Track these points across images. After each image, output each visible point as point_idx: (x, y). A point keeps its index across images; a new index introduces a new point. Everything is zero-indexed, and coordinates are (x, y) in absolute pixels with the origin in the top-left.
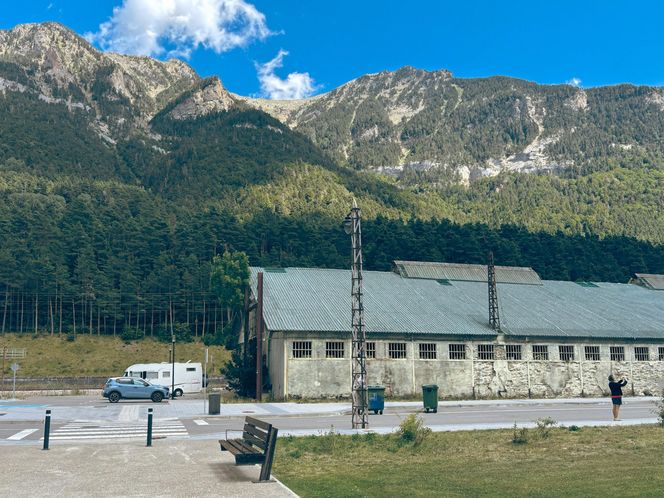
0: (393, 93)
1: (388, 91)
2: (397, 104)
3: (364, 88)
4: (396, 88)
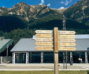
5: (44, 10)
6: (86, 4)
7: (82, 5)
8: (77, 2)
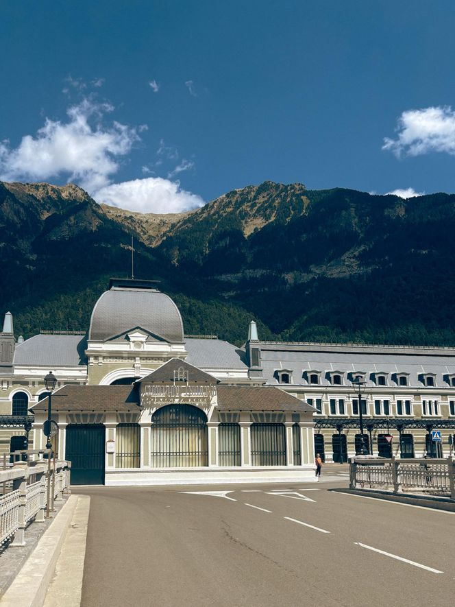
0: (253, 206)
1: (250, 204)
2: (255, 216)
3: (230, 202)
4: (257, 201)
5: (72, 218)
6: (263, 212)
7: (247, 214)
8: (228, 196)
